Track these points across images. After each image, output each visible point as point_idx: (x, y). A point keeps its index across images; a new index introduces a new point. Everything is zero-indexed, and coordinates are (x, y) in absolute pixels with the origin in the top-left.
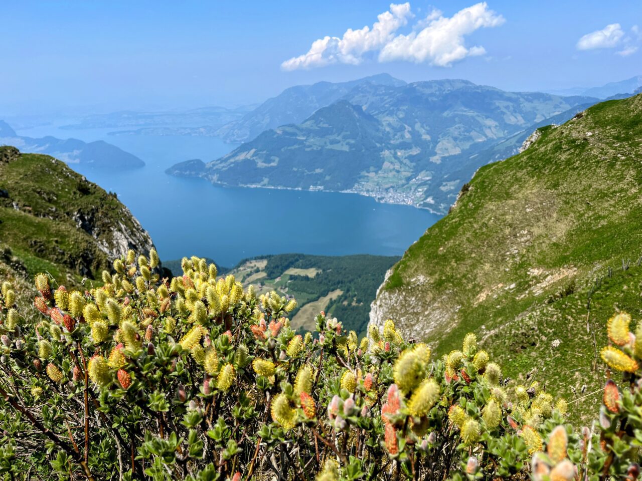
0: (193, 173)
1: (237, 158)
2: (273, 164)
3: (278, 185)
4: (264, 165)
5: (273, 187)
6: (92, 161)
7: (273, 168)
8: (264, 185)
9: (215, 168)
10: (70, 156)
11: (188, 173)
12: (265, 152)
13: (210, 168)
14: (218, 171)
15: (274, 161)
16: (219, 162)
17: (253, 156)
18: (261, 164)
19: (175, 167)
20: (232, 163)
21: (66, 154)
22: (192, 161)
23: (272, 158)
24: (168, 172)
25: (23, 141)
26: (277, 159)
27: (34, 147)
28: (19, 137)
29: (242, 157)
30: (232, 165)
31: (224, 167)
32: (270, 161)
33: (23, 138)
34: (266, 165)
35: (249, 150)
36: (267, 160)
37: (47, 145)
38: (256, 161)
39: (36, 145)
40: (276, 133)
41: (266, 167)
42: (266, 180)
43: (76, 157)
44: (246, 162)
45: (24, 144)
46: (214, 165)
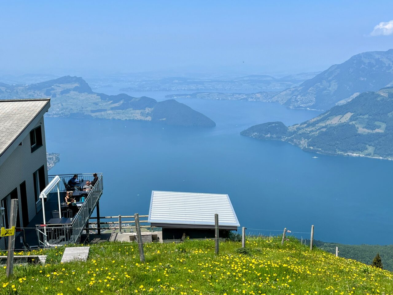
0: (275, 136)
1: (328, 122)
2: (377, 130)
3: (388, 155)
4: (367, 131)
5: (381, 158)
6: (164, 119)
7: (378, 135)
8: (369, 154)
9: (300, 132)
10: (142, 114)
11: (269, 135)
12: (366, 116)
13: (295, 132)
14: (305, 136)
15: (379, 127)
16: (305, 125)
17: (351, 120)
18: (362, 130)
19: (252, 129)
20: (323, 127)
21: (138, 111)
22: (273, 123)
23: (377, 123)
24: (244, 134)
25: (99, 97)
26: (384, 126)
27: (108, 103)
28: (95, 93)
29: (335, 121)
30: (324, 130)
31: (312, 131)
32: (374, 127)
33: (98, 94)
34: (370, 131)
35: (343, 114)
36: (370, 126)
37: (121, 102)
38: (356, 126)
39: (112, 101)
40: (379, 95)
41: (369, 133)
42: (371, 149)
43: (148, 114)
44: (343, 127)
45: (100, 100)
46: (298, 129)
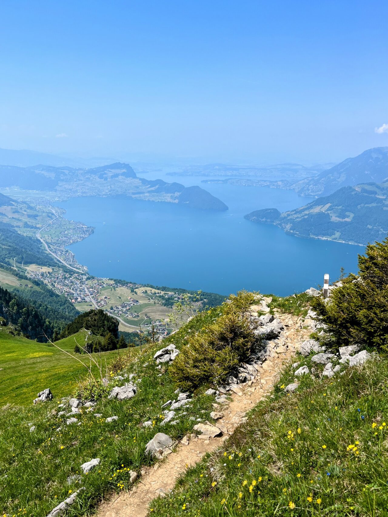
0: (269, 220)
1: (312, 211)
2: (346, 219)
3: (350, 240)
4: (338, 219)
5: (344, 242)
6: (188, 202)
7: (346, 223)
8: (336, 239)
9: (289, 218)
10: (171, 197)
11: (264, 220)
12: (340, 207)
13: (285, 218)
14: (292, 221)
15: (348, 217)
16: (294, 212)
17: (328, 210)
18: (334, 218)
19: (254, 214)
20: (306, 215)
21: (169, 195)
22: (270, 209)
23: (347, 213)
24: (247, 217)
26: (352, 215)
27: (147, 187)
28: (138, 178)
29: (316, 210)
30: (306, 217)
31: (298, 217)
32: (344, 217)
33: (140, 179)
34: (341, 220)
35: (324, 204)
36: (342, 215)
37: (157, 187)
38: (330, 215)
39: (149, 186)
40: (354, 190)
41: (339, 221)
42: (338, 234)
43: (176, 198)
44: (320, 215)
45: (141, 184)
46: (288, 215)
